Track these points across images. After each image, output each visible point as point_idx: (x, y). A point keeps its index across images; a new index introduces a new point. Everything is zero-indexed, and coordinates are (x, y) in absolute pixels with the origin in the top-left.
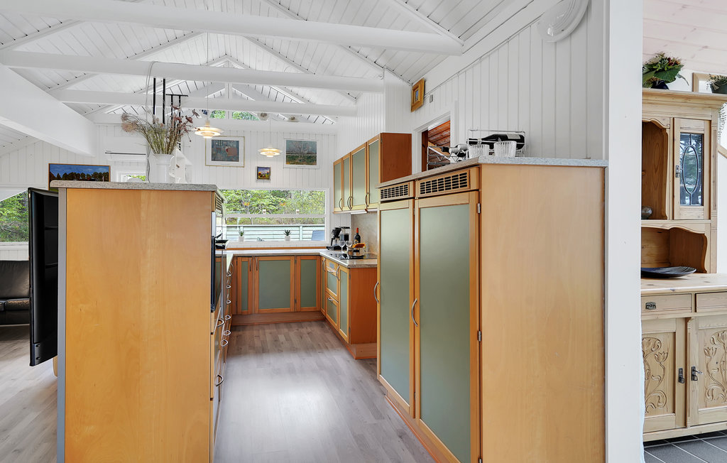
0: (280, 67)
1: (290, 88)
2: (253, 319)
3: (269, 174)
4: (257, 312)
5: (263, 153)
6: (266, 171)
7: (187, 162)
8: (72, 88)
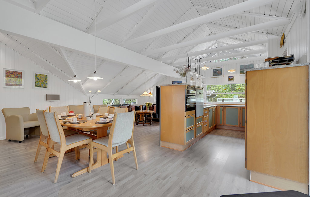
0: (238, 42)
1: (246, 47)
2: (225, 127)
3: (233, 78)
4: (225, 125)
5: (229, 71)
6: (232, 78)
7: (202, 77)
8: (175, 62)
